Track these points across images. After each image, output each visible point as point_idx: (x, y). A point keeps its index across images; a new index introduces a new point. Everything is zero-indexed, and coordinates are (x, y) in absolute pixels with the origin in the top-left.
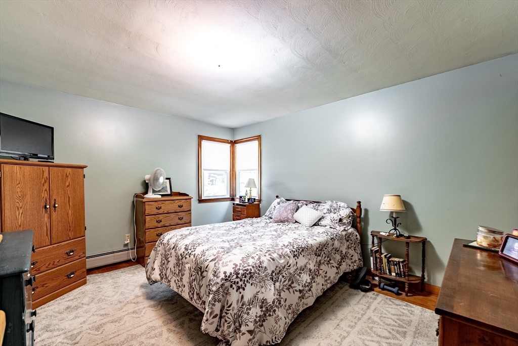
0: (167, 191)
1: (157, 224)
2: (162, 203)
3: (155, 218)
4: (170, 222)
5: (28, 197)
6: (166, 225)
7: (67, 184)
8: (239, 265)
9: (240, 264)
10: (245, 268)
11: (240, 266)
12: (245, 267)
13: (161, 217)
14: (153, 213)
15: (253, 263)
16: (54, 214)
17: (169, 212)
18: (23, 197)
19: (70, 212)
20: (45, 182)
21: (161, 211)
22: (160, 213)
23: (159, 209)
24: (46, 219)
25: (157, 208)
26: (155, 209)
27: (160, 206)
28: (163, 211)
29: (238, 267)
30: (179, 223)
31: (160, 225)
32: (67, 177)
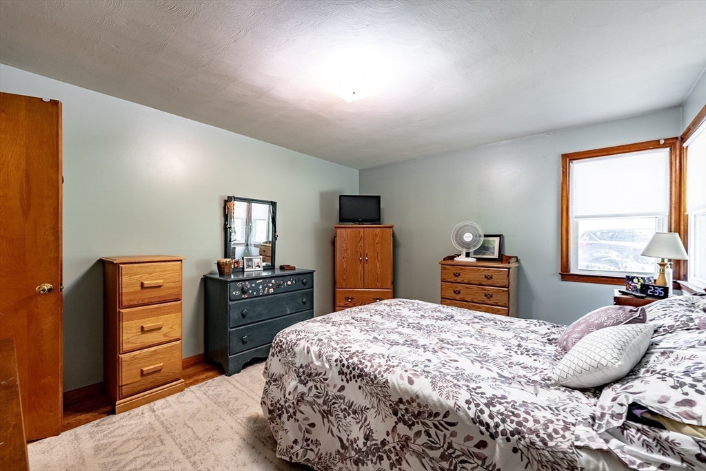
0: (494, 254)
1: (454, 295)
2: (461, 269)
3: (451, 287)
4: (472, 297)
5: (350, 250)
6: (467, 299)
7: (377, 242)
13: (459, 287)
14: (449, 280)
16: (366, 265)
17: (471, 282)
18: (347, 250)
19: (378, 265)
20: (361, 239)
21: (459, 279)
22: (459, 281)
23: (457, 276)
24: (360, 268)
25: (454, 275)
26: (452, 275)
27: (458, 272)
28: (462, 279)
30: (486, 302)
31: (458, 297)
32: (376, 235)
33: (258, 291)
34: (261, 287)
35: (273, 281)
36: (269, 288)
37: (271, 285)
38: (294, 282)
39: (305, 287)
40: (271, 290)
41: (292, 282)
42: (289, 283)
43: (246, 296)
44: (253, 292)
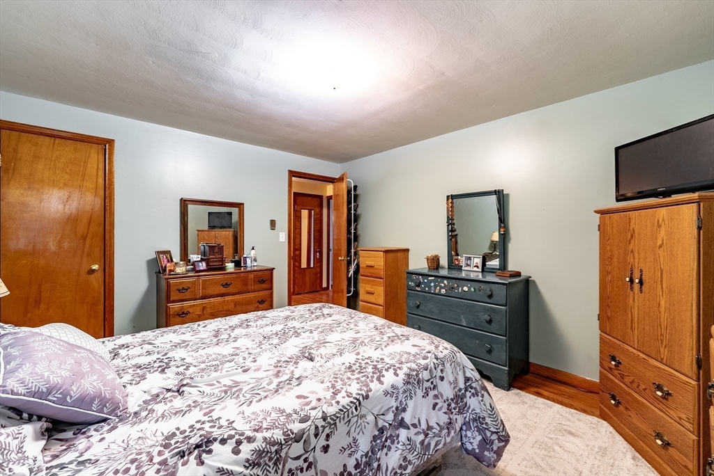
5: (615, 258)
7: (659, 242)
8: (374, 379)
9: (372, 381)
10: (363, 374)
11: (372, 377)
12: (364, 376)
15: (350, 385)
18: (612, 258)
19: (663, 303)
20: (632, 237)
24: (632, 300)
29: (375, 376)
32: (659, 226)
33: (430, 287)
34: (432, 284)
35: (445, 282)
36: (441, 288)
37: (443, 285)
38: (472, 289)
39: (489, 301)
40: (443, 291)
41: (469, 288)
42: (466, 289)
43: (418, 289)
44: (425, 287)
